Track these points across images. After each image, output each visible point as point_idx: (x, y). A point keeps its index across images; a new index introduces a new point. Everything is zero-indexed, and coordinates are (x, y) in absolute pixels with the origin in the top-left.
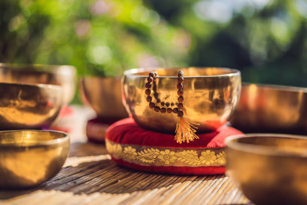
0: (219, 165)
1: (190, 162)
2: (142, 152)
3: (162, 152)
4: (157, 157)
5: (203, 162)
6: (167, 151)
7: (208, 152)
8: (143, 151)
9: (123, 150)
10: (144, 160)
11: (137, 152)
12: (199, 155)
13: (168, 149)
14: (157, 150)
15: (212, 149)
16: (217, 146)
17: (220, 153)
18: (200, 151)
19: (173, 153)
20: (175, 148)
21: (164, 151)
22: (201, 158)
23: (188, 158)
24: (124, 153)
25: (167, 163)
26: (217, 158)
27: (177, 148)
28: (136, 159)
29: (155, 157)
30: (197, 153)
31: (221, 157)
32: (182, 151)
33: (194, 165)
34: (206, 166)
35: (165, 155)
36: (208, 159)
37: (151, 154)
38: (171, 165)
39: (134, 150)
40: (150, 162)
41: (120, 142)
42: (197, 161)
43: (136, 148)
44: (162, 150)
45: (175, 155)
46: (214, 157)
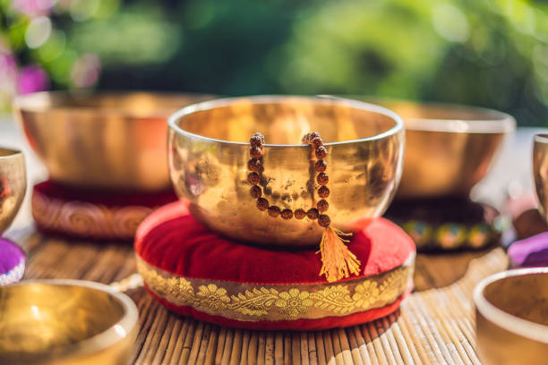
0: (383, 305)
1: (336, 306)
2: (240, 296)
3: (284, 295)
4: (273, 304)
5: (358, 305)
6: (294, 292)
7: (367, 283)
8: (244, 294)
9: (196, 290)
10: (246, 311)
11: (229, 294)
12: (352, 293)
13: (295, 287)
14: (273, 290)
15: (373, 277)
16: (379, 270)
17: (385, 282)
18: (352, 285)
19: (305, 294)
20: (307, 284)
21: (288, 291)
22: (355, 297)
23: (330, 301)
24: (196, 297)
25: (295, 315)
26: (380, 293)
27: (312, 284)
28: (227, 309)
29: (269, 304)
30: (348, 289)
31: (386, 288)
32: (323, 289)
33: (343, 312)
34: (362, 310)
35: (291, 299)
36: (367, 298)
37: (260, 298)
38: (299, 317)
39: (222, 292)
40: (259, 313)
41: (186, 274)
42: (349, 304)
43: (224, 288)
44: (283, 291)
45: (308, 298)
46: (376, 291)
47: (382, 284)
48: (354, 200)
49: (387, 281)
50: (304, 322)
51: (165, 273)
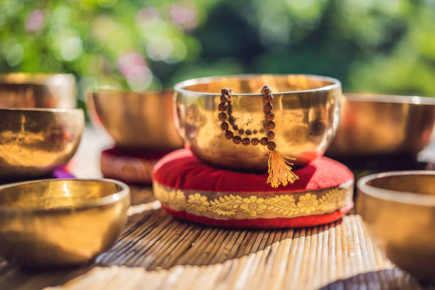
0: (322, 213)
1: (285, 210)
2: (216, 200)
3: (246, 200)
4: (239, 207)
5: (302, 210)
6: (253, 198)
7: (308, 195)
8: (219, 200)
9: (187, 198)
10: (220, 212)
11: (209, 200)
12: (297, 201)
13: (254, 195)
14: (238, 197)
15: (313, 191)
16: (319, 187)
17: (323, 197)
18: (297, 195)
19: (261, 200)
20: (263, 193)
21: (249, 198)
22: (298, 204)
23: (282, 207)
24: (188, 203)
25: (254, 215)
26: (320, 204)
27: (266, 193)
28: (207, 211)
29: (236, 207)
30: (294, 198)
31: (324, 201)
32: (274, 197)
33: (290, 215)
34: (305, 215)
35: (251, 204)
36: (308, 206)
37: (230, 202)
38: (259, 217)
39: (204, 198)
40: (229, 213)
41: (181, 187)
42: (294, 210)
43: (206, 196)
44: (246, 197)
45: (264, 203)
46: (316, 202)
47: (321, 197)
48: (297, 135)
49: (325, 195)
50: (261, 220)
51: (168, 188)
